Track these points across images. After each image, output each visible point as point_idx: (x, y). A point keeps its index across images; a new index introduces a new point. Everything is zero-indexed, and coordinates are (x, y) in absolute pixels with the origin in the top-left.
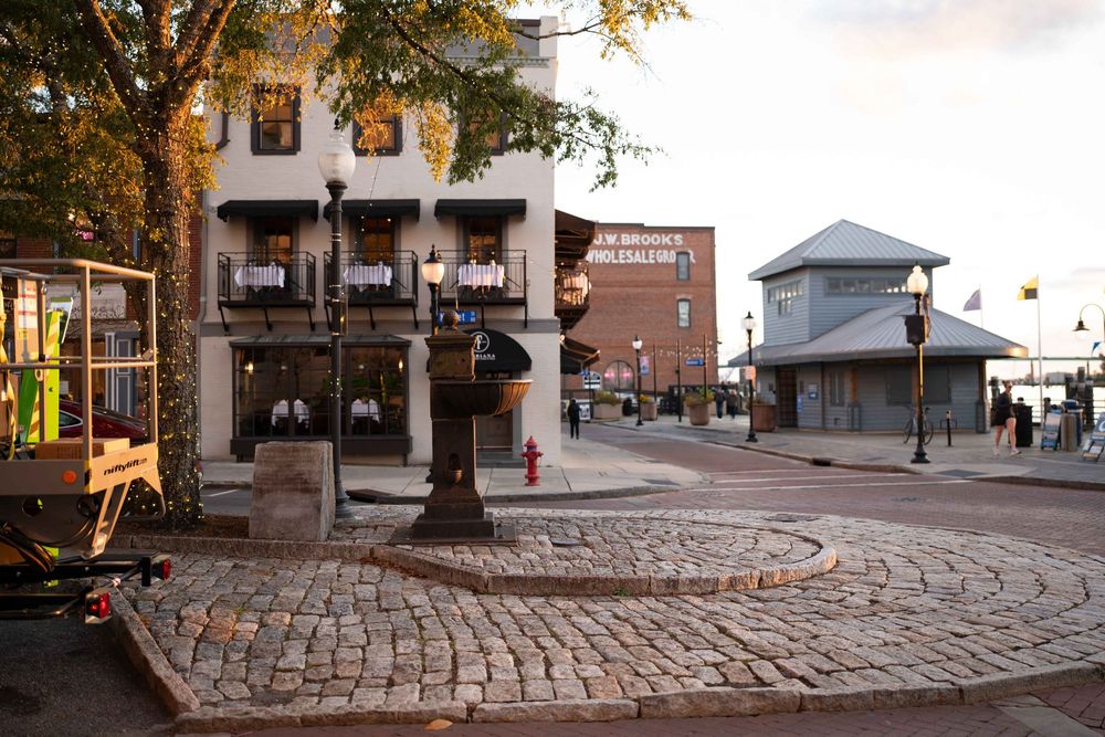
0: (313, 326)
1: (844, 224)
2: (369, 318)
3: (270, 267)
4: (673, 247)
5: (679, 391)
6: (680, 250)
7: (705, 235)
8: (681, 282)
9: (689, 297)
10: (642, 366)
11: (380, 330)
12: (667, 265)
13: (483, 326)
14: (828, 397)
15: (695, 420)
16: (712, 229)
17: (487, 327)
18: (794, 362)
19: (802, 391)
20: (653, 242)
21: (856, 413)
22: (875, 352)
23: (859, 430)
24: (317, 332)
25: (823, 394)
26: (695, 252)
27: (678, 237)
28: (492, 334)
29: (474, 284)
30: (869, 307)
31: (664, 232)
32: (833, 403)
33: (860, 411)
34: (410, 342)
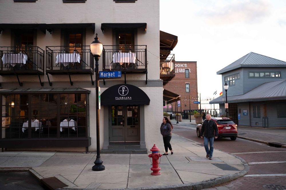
0: (42, 84)
1: (252, 53)
2: (69, 80)
3: (19, 54)
4: (184, 68)
5: (187, 112)
6: (186, 68)
7: (194, 64)
8: (187, 78)
9: (189, 83)
10: (178, 104)
11: (75, 86)
12: (182, 73)
13: (125, 83)
14: (252, 114)
15: (197, 122)
16: (196, 62)
17: (127, 83)
18: (236, 102)
19: (240, 112)
20: (178, 66)
21: (266, 121)
22: (268, 98)
23: (268, 127)
24: (45, 86)
25: (250, 114)
26: (190, 69)
27: (185, 65)
28: (130, 86)
29: (121, 62)
30: (264, 82)
31: (181, 63)
32: (255, 117)
33: (268, 120)
34: (90, 91)
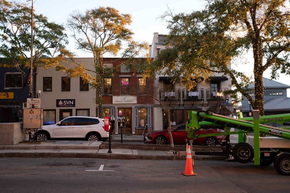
0: (179, 105)
11: (194, 106)
22: (276, 110)
34: (202, 108)
